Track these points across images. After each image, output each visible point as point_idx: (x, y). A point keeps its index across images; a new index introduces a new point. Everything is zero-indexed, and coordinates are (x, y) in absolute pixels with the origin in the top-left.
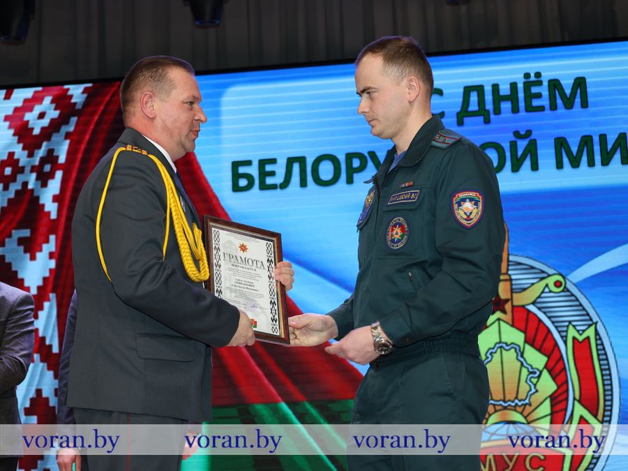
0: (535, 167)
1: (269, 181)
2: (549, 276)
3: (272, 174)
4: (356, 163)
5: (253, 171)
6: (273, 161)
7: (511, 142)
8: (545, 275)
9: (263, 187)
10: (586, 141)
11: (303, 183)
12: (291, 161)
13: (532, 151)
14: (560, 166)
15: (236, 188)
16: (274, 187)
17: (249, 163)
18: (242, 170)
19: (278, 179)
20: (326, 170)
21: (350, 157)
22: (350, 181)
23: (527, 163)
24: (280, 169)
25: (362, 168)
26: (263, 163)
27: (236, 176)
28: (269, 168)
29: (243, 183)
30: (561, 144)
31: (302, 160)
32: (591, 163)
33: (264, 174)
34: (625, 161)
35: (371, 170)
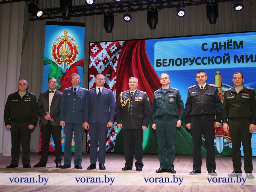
0: (229, 62)
1: (165, 64)
3: (166, 63)
4: (186, 61)
5: (161, 62)
6: (166, 60)
7: (223, 56)
9: (164, 66)
10: (242, 56)
11: (173, 65)
12: (170, 60)
13: (229, 59)
14: (235, 62)
15: (157, 66)
16: (166, 66)
17: (160, 60)
18: (159, 62)
19: (167, 64)
20: (179, 62)
21: (184, 59)
22: (184, 65)
23: (227, 61)
24: (168, 62)
25: (187, 62)
26: (164, 60)
27: (157, 63)
28: (165, 61)
29: (159, 65)
30: (236, 57)
31: (173, 60)
32: (243, 62)
33: (164, 63)
34: (252, 61)
35: (189, 62)
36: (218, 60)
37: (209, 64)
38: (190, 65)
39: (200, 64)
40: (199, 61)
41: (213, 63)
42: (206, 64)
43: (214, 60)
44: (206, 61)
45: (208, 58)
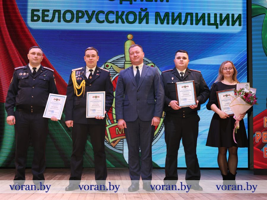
0: (147, 23)
1: (46, 18)
2: (149, 63)
3: (48, 16)
4: (80, 15)
5: (40, 14)
6: (48, 11)
7: (139, 12)
8: (148, 63)
9: (44, 21)
10: (167, 15)
11: (59, 21)
12: (55, 11)
13: (147, 16)
14: (156, 23)
15: (33, 20)
16: (47, 21)
17: (38, 10)
18: (35, 13)
19: (49, 18)
20: (68, 16)
21: (78, 12)
22: (77, 21)
23: (145, 21)
24: (50, 14)
25: (82, 17)
26: (44, 11)
27: (33, 15)
28: (46, 13)
29: (35, 18)
30: (157, 15)
31: (59, 11)
32: (168, 23)
33: (44, 16)
34: (180, 24)
35: (86, 18)
36: (131, 18)
37: (117, 22)
38: (87, 22)
39: (103, 22)
40: (102, 17)
41: (123, 22)
42: (112, 22)
43: (124, 17)
44: (112, 17)
45: (115, 13)
